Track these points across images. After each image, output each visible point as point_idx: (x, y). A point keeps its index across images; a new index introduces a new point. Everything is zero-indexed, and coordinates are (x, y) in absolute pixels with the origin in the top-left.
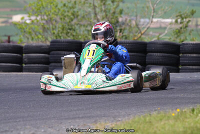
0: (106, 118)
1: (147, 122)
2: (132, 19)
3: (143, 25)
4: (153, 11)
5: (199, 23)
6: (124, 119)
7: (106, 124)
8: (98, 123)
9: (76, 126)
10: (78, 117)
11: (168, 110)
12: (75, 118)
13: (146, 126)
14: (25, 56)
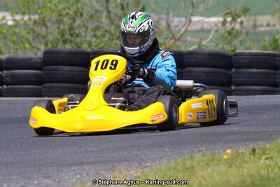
0: (127, 163)
1: (188, 168)
2: (162, 19)
3: (177, 26)
4: (191, 7)
5: (258, 23)
6: (154, 164)
7: (127, 173)
8: (117, 170)
9: (84, 175)
10: (88, 163)
11: (217, 151)
12: (82, 164)
13: (186, 174)
14: (7, 74)
